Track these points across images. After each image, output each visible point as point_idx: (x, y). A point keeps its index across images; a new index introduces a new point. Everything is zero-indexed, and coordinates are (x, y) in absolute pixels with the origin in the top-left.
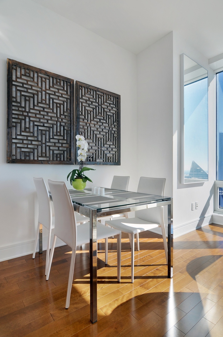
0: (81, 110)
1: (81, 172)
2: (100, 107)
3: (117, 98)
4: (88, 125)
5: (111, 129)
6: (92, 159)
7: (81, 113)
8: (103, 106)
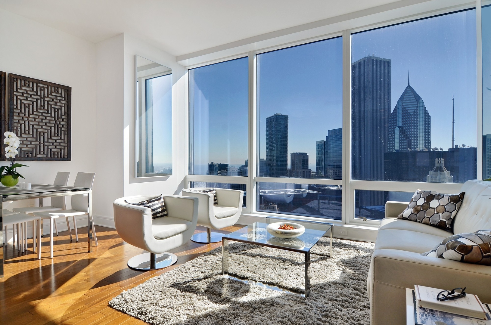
0: (15, 103)
1: (12, 168)
2: (42, 100)
3: (68, 90)
4: (26, 119)
5: (58, 122)
6: (30, 155)
7: (15, 107)
8: (46, 99)
